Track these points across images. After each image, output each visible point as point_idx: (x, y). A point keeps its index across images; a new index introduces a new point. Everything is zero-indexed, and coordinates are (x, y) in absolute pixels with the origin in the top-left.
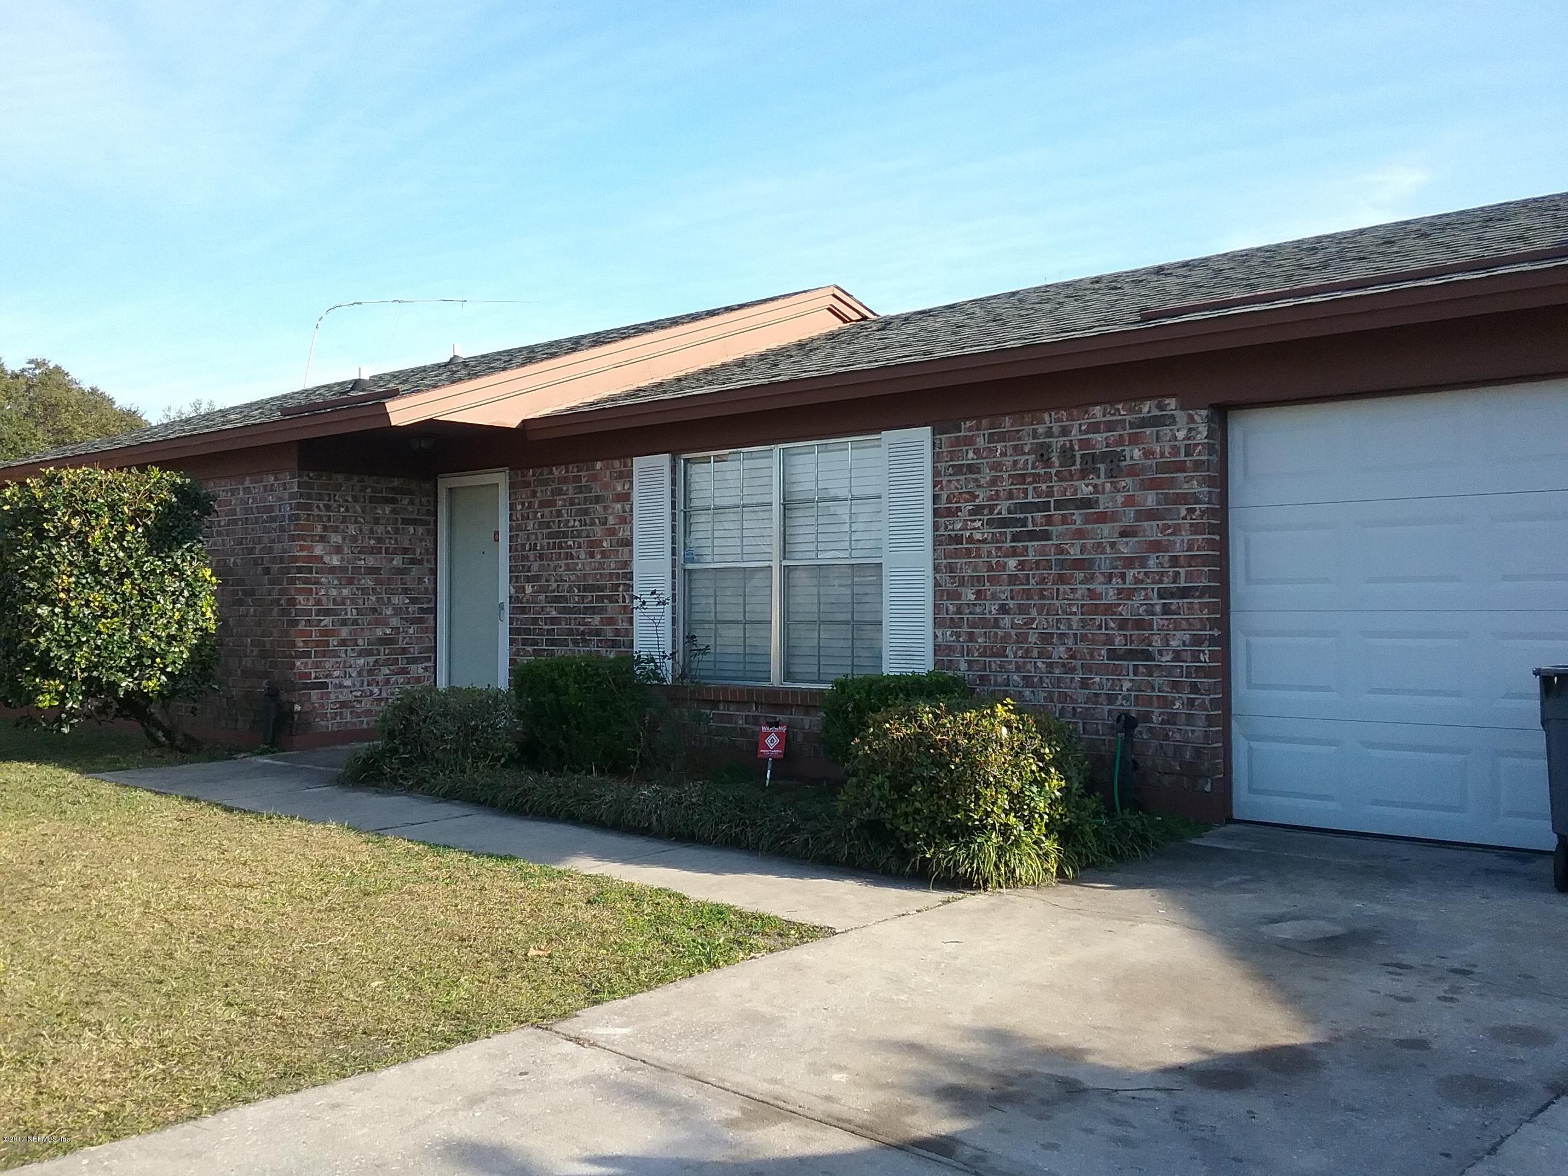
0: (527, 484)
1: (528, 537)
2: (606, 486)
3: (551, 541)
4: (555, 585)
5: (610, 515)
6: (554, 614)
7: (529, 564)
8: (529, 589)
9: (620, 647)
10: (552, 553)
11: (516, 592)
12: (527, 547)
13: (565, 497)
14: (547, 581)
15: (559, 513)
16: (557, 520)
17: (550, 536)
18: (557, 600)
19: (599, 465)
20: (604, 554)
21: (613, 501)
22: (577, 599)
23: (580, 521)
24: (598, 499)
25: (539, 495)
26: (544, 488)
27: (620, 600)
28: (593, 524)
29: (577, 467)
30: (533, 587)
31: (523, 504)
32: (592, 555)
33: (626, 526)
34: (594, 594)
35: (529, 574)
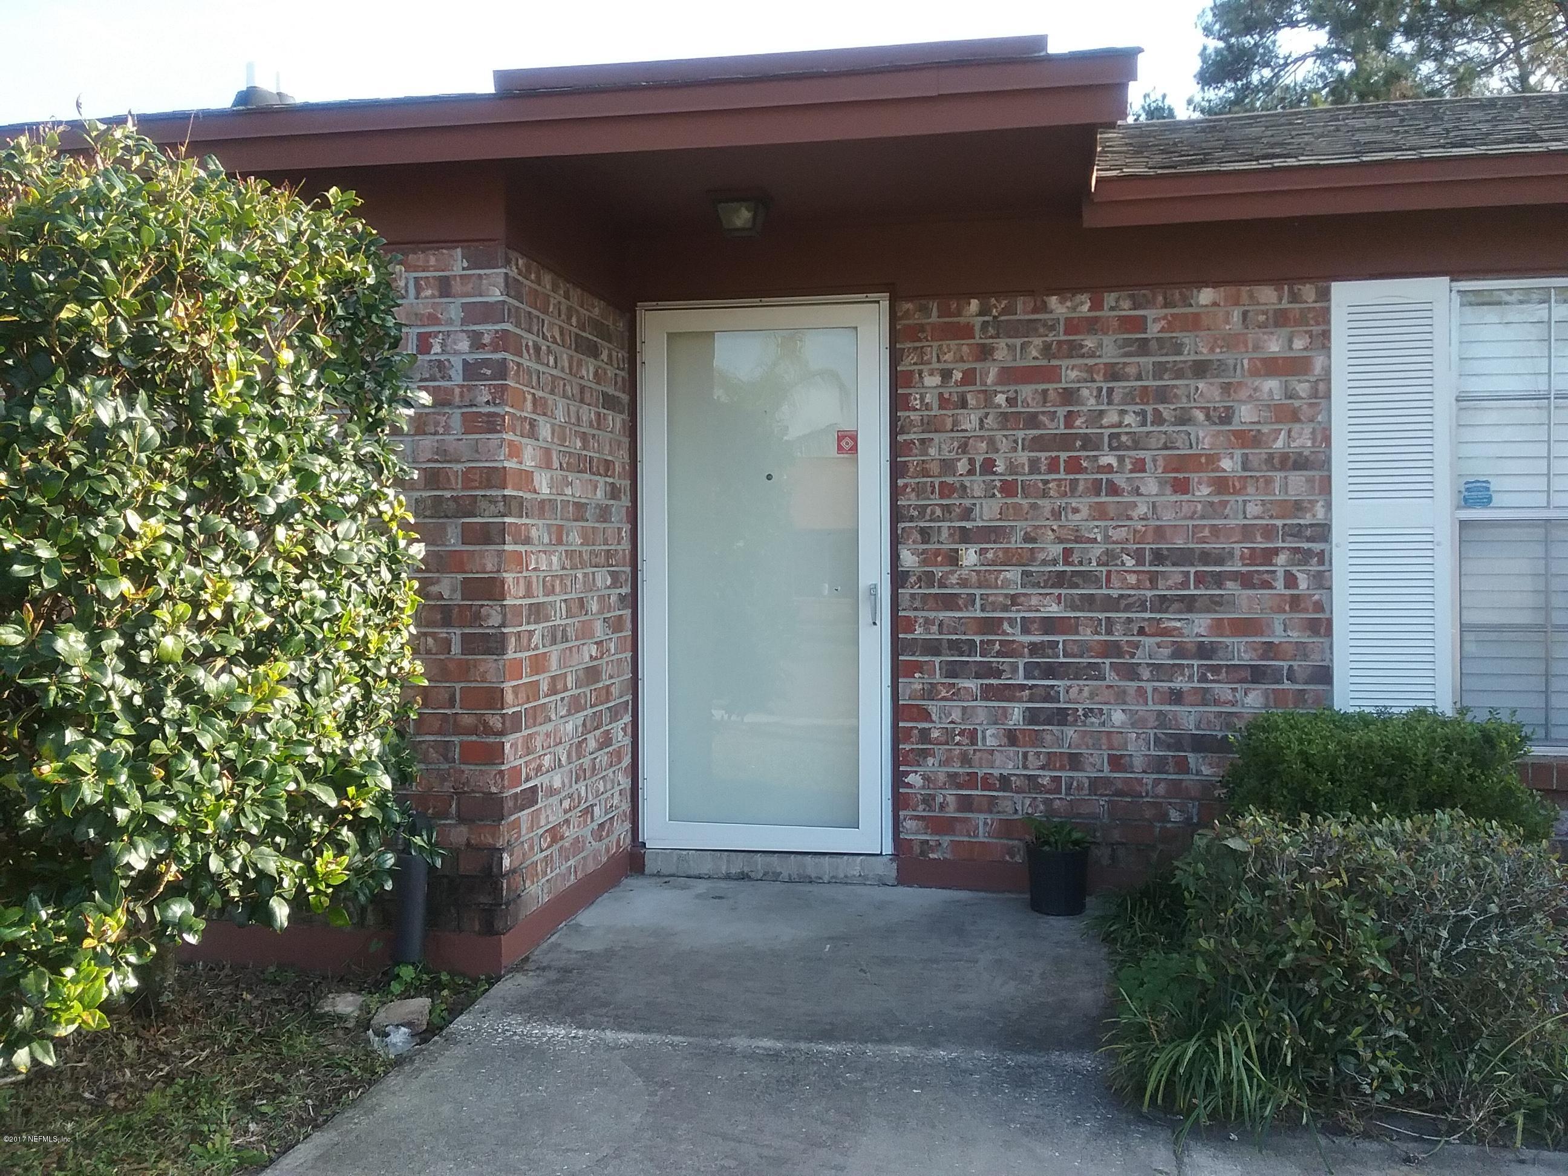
0: (966, 332)
1: (966, 445)
2: (1232, 342)
3: (1043, 455)
4: (1056, 550)
5: (1244, 402)
6: (1054, 610)
7: (967, 502)
8: (970, 556)
9: (1279, 681)
10: (1046, 482)
11: (924, 562)
12: (962, 466)
13: (1091, 362)
14: (1028, 538)
15: (1069, 396)
16: (1062, 411)
17: (1037, 444)
18: (1060, 580)
19: (1206, 296)
20: (1222, 485)
21: (1255, 373)
22: (1132, 579)
23: (1143, 414)
24: (1200, 369)
25: (999, 355)
26: (1018, 342)
27: (1280, 584)
28: (1184, 419)
29: (1132, 297)
30: (982, 552)
31: (946, 375)
32: (1181, 487)
33: (1296, 427)
34: (1192, 570)
35: (968, 525)
